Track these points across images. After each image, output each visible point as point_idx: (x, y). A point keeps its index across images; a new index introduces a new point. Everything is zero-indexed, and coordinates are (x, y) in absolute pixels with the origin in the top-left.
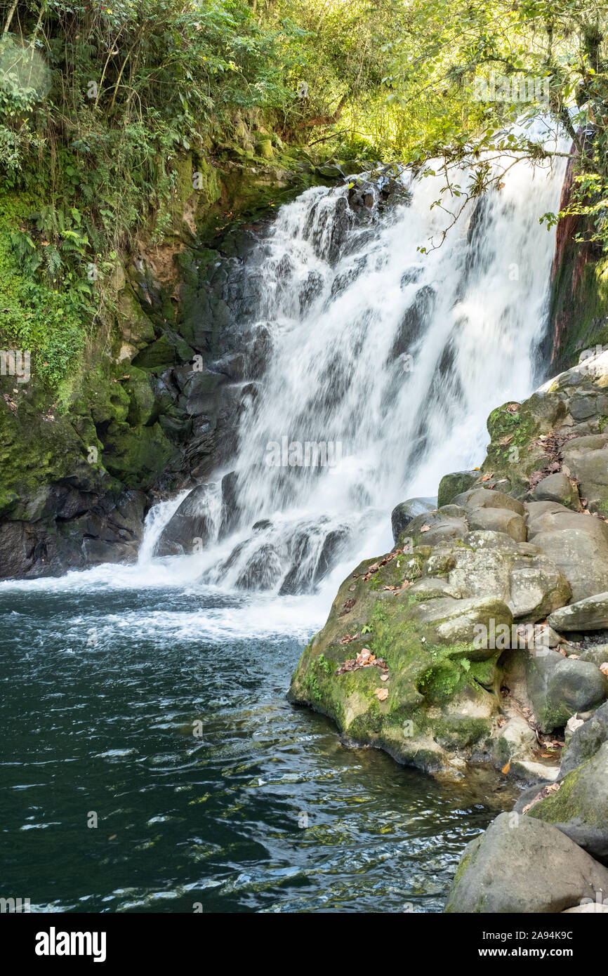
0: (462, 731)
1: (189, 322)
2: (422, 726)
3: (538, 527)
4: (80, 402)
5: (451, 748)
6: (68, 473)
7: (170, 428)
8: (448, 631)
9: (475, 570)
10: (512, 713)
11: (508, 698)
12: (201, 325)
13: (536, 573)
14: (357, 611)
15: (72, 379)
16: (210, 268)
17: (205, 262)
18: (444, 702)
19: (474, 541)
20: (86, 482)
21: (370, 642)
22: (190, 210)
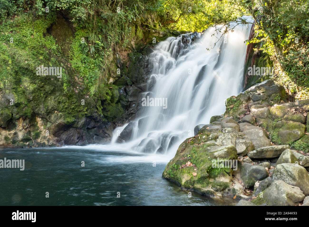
0: (220, 186)
1: (131, 73)
2: (208, 184)
3: (244, 129)
4: (97, 93)
5: (217, 191)
6: (92, 114)
7: (123, 104)
8: (217, 155)
9: (225, 139)
10: (236, 182)
11: (234, 178)
12: (134, 75)
13: (244, 141)
14: (186, 151)
15: (95, 86)
16: (139, 58)
17: (137, 56)
18: (215, 177)
19: (224, 131)
20: (97, 118)
21: (190, 159)
22: (134, 41)
